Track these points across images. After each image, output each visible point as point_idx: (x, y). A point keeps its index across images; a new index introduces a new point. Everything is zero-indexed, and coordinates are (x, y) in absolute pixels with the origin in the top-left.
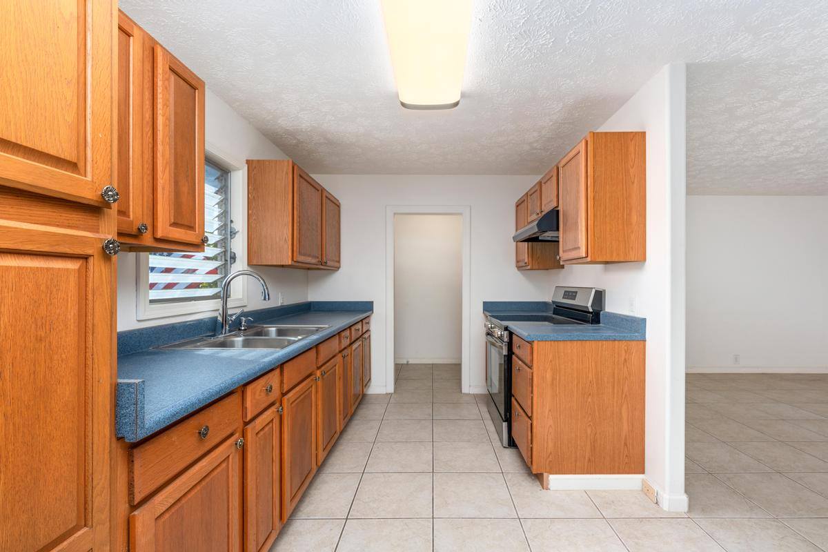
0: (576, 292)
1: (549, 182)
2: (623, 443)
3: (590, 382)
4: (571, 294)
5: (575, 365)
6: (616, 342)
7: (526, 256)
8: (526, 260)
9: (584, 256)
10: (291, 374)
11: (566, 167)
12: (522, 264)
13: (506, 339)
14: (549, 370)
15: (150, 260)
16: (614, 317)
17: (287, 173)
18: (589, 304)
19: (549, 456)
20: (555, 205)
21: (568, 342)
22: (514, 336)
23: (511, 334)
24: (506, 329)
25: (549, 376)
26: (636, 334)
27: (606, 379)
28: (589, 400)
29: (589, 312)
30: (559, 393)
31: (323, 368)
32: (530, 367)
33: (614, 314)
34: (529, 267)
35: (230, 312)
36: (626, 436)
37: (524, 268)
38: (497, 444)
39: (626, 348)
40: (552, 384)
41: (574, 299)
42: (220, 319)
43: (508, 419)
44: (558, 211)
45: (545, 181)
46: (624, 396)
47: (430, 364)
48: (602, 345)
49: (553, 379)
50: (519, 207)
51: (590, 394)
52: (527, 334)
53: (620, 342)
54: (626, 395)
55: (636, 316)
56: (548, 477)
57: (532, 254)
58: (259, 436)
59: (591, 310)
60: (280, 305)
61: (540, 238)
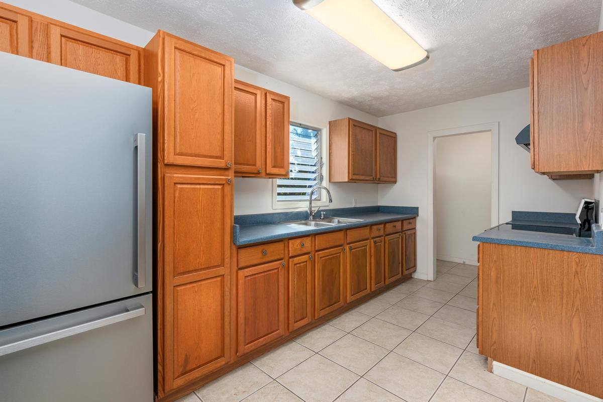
2: (574, 357)
3: (535, 287)
5: (519, 268)
6: (565, 252)
10: (320, 242)
14: (493, 269)
15: (278, 182)
17: (346, 125)
18: (578, 216)
19: (493, 345)
21: (512, 247)
25: (493, 274)
27: (553, 288)
28: (534, 304)
31: (351, 245)
35: (313, 209)
36: (577, 350)
39: (577, 260)
42: (308, 211)
46: (575, 310)
48: (549, 254)
49: (497, 278)
51: (534, 299)
53: (571, 254)
54: (577, 309)
56: (492, 362)
58: (296, 266)
59: (579, 222)
60: (353, 206)
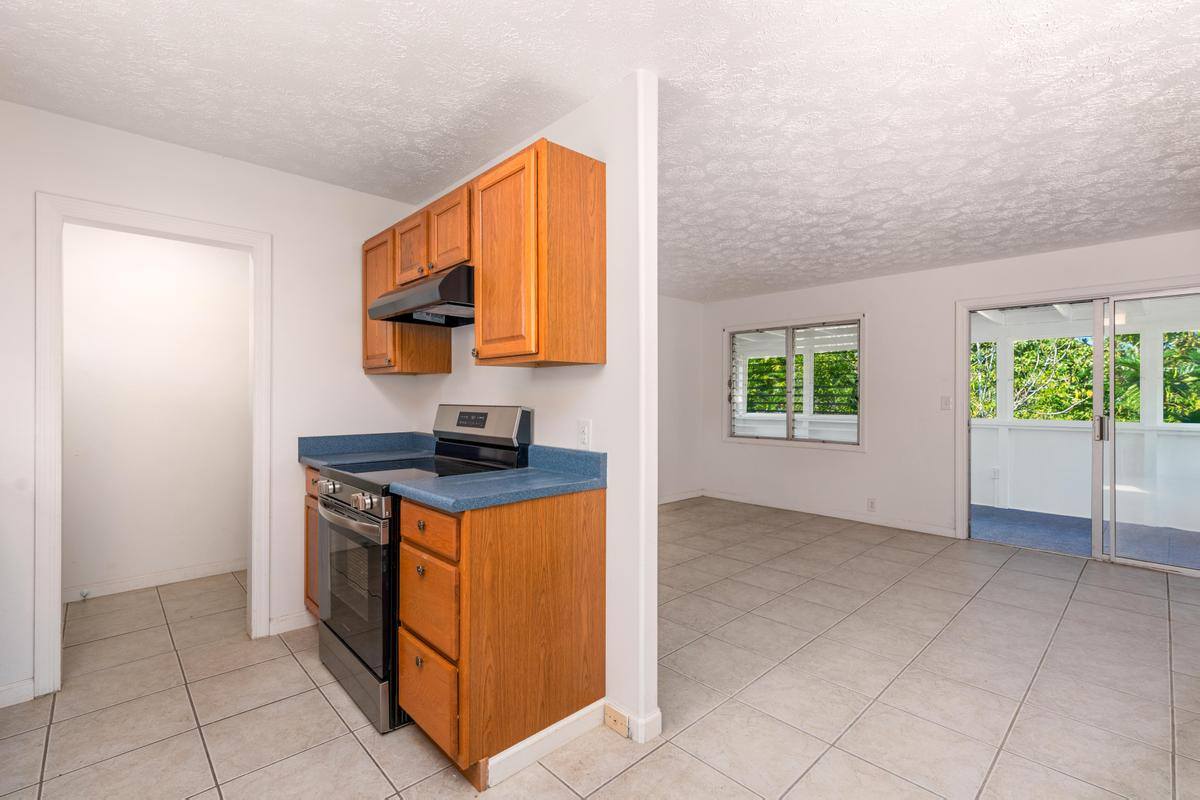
0: (485, 415)
1: (450, 214)
2: (582, 658)
3: (544, 570)
4: (475, 418)
5: (524, 544)
6: (574, 496)
7: (390, 347)
8: (390, 356)
9: (534, 351)
11: (491, 192)
12: (375, 363)
13: (385, 513)
14: (487, 563)
16: (555, 453)
18: (514, 436)
20: (466, 257)
22: (403, 505)
23: (396, 500)
24: (386, 491)
25: (487, 573)
26: (595, 479)
27: (562, 561)
28: (543, 601)
29: (512, 448)
30: (502, 601)
32: (456, 563)
33: (553, 448)
34: (396, 369)
36: (586, 644)
37: (385, 371)
38: (366, 731)
39: (585, 503)
40: (493, 586)
41: (483, 427)
43: (390, 673)
44: (470, 271)
45: (439, 211)
46: (583, 581)
47: (147, 590)
49: (494, 577)
50: (371, 254)
51: (543, 591)
52: (451, 501)
54: (585, 580)
55: (590, 450)
56: (487, 764)
57: (402, 343)
59: (516, 444)
61: (415, 316)
